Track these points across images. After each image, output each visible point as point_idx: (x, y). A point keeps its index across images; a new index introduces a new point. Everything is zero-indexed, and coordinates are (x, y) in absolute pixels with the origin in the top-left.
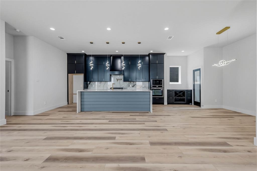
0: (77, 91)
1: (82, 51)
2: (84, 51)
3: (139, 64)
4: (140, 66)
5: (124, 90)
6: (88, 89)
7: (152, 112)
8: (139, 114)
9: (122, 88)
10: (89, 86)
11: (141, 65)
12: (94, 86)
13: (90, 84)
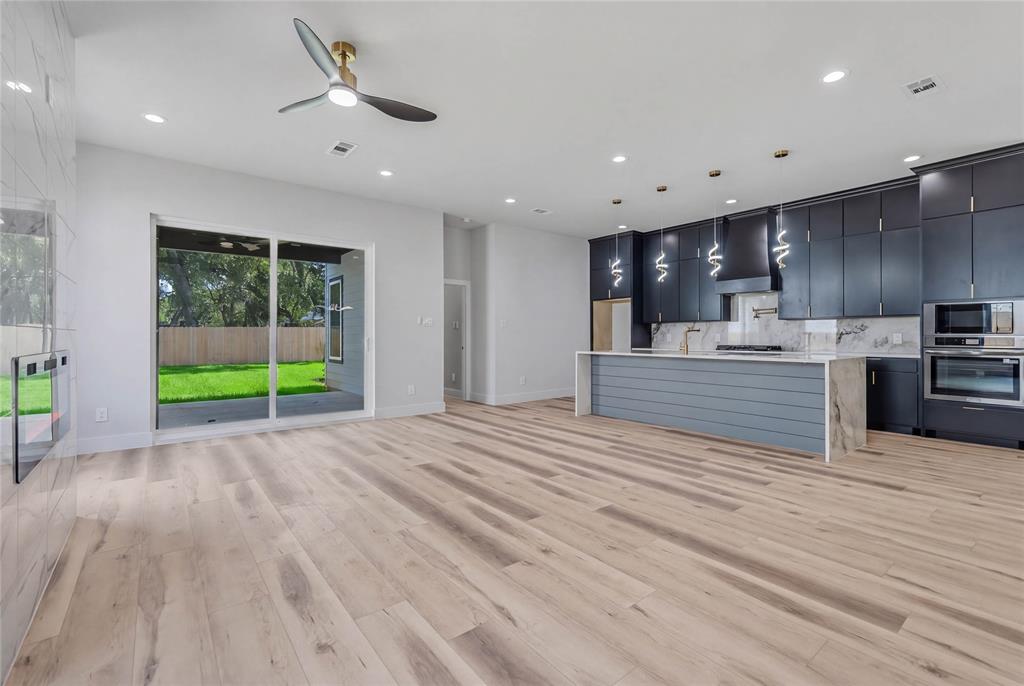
0: (577, 353)
1: (621, 227)
2: (624, 227)
3: (779, 245)
4: (787, 252)
5: (783, 357)
6: (650, 347)
7: (827, 459)
8: (757, 453)
9: (779, 348)
10: (657, 337)
11: (788, 246)
12: (669, 337)
13: (658, 329)
